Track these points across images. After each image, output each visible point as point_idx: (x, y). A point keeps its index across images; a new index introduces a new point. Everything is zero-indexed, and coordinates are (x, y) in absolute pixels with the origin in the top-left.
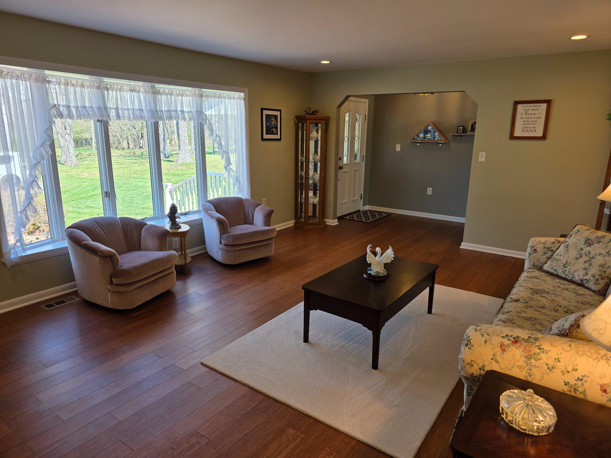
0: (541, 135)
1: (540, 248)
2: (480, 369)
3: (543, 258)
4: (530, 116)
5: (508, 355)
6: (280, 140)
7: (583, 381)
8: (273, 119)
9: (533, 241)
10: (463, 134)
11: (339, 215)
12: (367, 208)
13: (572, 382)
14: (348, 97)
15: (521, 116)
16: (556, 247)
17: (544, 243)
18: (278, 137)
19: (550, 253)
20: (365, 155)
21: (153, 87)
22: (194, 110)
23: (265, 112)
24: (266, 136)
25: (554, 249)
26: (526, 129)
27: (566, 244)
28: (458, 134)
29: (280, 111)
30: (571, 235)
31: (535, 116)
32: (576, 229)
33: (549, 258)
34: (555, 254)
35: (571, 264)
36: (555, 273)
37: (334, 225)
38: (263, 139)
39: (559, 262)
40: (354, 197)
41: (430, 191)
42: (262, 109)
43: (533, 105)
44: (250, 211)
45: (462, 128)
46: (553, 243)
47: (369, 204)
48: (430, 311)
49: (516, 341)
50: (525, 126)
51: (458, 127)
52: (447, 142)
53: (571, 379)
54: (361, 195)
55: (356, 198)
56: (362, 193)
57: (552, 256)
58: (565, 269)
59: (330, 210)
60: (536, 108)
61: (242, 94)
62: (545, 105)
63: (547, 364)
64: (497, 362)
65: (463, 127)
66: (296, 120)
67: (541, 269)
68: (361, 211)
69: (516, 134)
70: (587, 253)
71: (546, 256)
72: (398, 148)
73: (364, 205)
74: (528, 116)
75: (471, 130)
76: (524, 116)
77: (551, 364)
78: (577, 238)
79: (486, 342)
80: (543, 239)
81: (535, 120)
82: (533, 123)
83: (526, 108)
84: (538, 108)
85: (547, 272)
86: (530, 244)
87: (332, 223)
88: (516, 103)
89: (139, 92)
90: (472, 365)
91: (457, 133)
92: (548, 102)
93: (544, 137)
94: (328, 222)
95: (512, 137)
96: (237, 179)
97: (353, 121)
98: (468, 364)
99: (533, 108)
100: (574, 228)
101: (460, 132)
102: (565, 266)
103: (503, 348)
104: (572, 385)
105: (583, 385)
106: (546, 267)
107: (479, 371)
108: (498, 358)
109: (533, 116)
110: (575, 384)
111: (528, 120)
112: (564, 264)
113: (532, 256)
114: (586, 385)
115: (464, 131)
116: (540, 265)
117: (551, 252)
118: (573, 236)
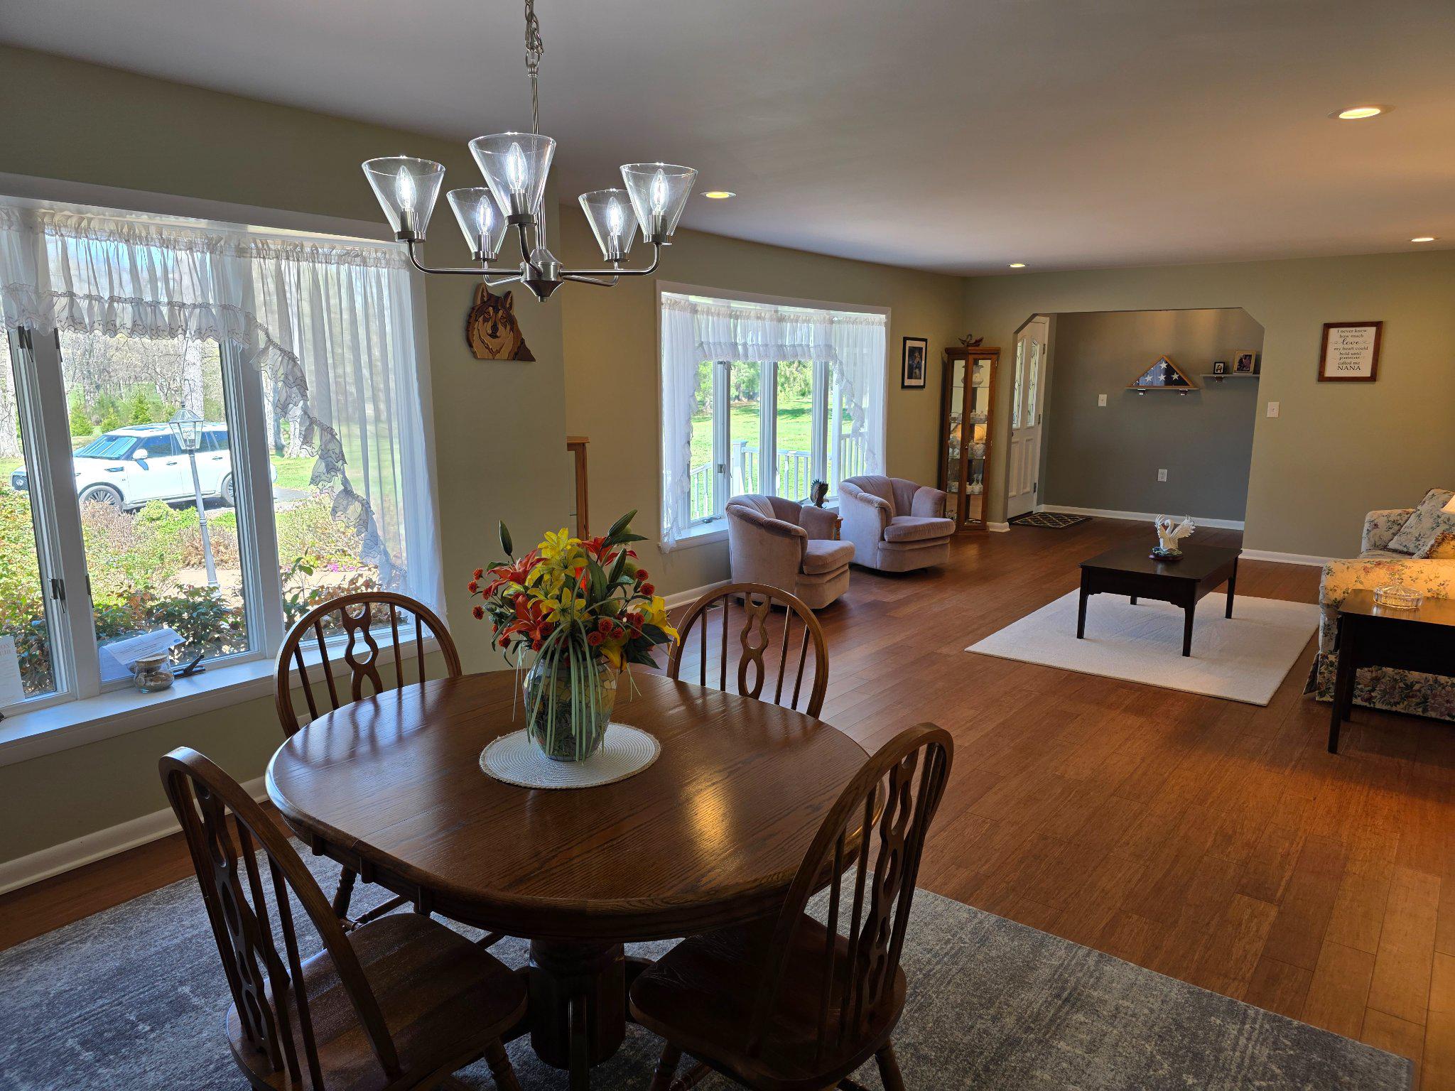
0: (1368, 375)
1: (1382, 522)
2: (1344, 593)
3: (1389, 534)
4: (1351, 346)
5: (1372, 576)
6: (923, 387)
7: (1445, 586)
8: (917, 354)
9: (1370, 516)
10: (1225, 375)
11: (1010, 515)
12: (1043, 508)
13: (1435, 588)
14: (1034, 315)
15: (1336, 346)
16: (1404, 519)
17: (1388, 516)
18: (921, 382)
19: (1396, 528)
20: (1041, 413)
21: (776, 311)
22: (821, 343)
23: (909, 344)
24: (907, 382)
25: (1402, 522)
26: (1345, 366)
27: (1418, 512)
28: (1215, 376)
29: (925, 340)
30: (1424, 502)
31: (1358, 346)
32: (1430, 493)
33: (1394, 534)
34: (1404, 527)
35: (1426, 536)
36: (1405, 550)
37: (1004, 531)
38: (903, 387)
39: (1409, 536)
40: (1024, 488)
41: (1163, 475)
42: (905, 339)
43: (1354, 329)
44: (905, 496)
45: (1222, 365)
46: (1400, 515)
47: (1046, 503)
48: (1229, 615)
49: (1379, 564)
50: (1342, 361)
51: (1215, 363)
52: (1195, 389)
53: (1434, 586)
54: (1035, 484)
55: (1028, 489)
56: (1037, 481)
57: (1399, 530)
58: (1418, 543)
59: (997, 507)
60: (1357, 334)
61: (883, 317)
62: (1373, 329)
63: (1410, 577)
64: (1361, 583)
65: (1224, 363)
66: (946, 356)
67: (1385, 548)
68: (1034, 513)
69: (1328, 374)
70: (1446, 520)
71: (1392, 531)
72: (1103, 400)
73: (1038, 504)
74: (1346, 346)
75: (1238, 369)
76: (1341, 346)
77: (1414, 576)
78: (1432, 504)
79: (1348, 568)
80: (1386, 512)
81: (1358, 351)
82: (1355, 356)
83: (1343, 334)
84: (1363, 333)
85: (1395, 551)
86: (1368, 518)
87: (1001, 528)
88: (1328, 326)
89: (764, 319)
90: (1335, 590)
91: (1214, 373)
92: (1378, 325)
93: (1373, 378)
94: (993, 527)
95: (1322, 378)
96: (871, 451)
97: (1029, 356)
98: (1331, 590)
99: (1354, 334)
100: (1427, 494)
101: (1219, 372)
102: (1417, 540)
103: (1366, 570)
104: (1434, 591)
105: (1444, 588)
106: (1392, 545)
107: (1342, 595)
108: (1362, 579)
109: (1355, 346)
110: (1438, 590)
111: (1347, 351)
112: (1416, 538)
113: (1371, 534)
114: (1448, 589)
115: (1226, 370)
116: (1383, 544)
117: (1397, 526)
118: (1426, 504)
